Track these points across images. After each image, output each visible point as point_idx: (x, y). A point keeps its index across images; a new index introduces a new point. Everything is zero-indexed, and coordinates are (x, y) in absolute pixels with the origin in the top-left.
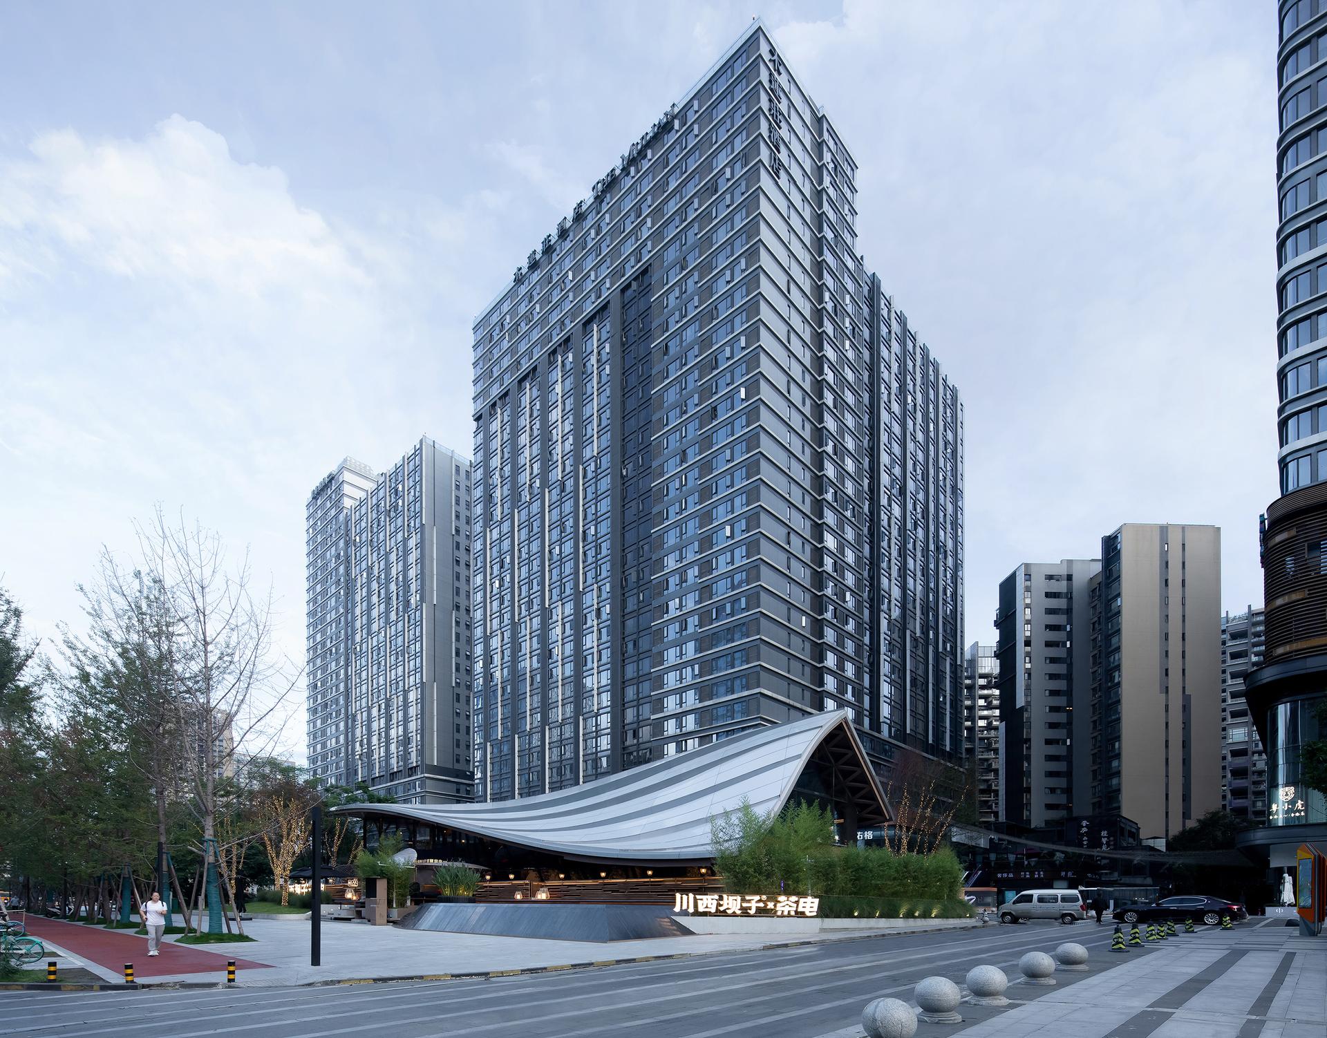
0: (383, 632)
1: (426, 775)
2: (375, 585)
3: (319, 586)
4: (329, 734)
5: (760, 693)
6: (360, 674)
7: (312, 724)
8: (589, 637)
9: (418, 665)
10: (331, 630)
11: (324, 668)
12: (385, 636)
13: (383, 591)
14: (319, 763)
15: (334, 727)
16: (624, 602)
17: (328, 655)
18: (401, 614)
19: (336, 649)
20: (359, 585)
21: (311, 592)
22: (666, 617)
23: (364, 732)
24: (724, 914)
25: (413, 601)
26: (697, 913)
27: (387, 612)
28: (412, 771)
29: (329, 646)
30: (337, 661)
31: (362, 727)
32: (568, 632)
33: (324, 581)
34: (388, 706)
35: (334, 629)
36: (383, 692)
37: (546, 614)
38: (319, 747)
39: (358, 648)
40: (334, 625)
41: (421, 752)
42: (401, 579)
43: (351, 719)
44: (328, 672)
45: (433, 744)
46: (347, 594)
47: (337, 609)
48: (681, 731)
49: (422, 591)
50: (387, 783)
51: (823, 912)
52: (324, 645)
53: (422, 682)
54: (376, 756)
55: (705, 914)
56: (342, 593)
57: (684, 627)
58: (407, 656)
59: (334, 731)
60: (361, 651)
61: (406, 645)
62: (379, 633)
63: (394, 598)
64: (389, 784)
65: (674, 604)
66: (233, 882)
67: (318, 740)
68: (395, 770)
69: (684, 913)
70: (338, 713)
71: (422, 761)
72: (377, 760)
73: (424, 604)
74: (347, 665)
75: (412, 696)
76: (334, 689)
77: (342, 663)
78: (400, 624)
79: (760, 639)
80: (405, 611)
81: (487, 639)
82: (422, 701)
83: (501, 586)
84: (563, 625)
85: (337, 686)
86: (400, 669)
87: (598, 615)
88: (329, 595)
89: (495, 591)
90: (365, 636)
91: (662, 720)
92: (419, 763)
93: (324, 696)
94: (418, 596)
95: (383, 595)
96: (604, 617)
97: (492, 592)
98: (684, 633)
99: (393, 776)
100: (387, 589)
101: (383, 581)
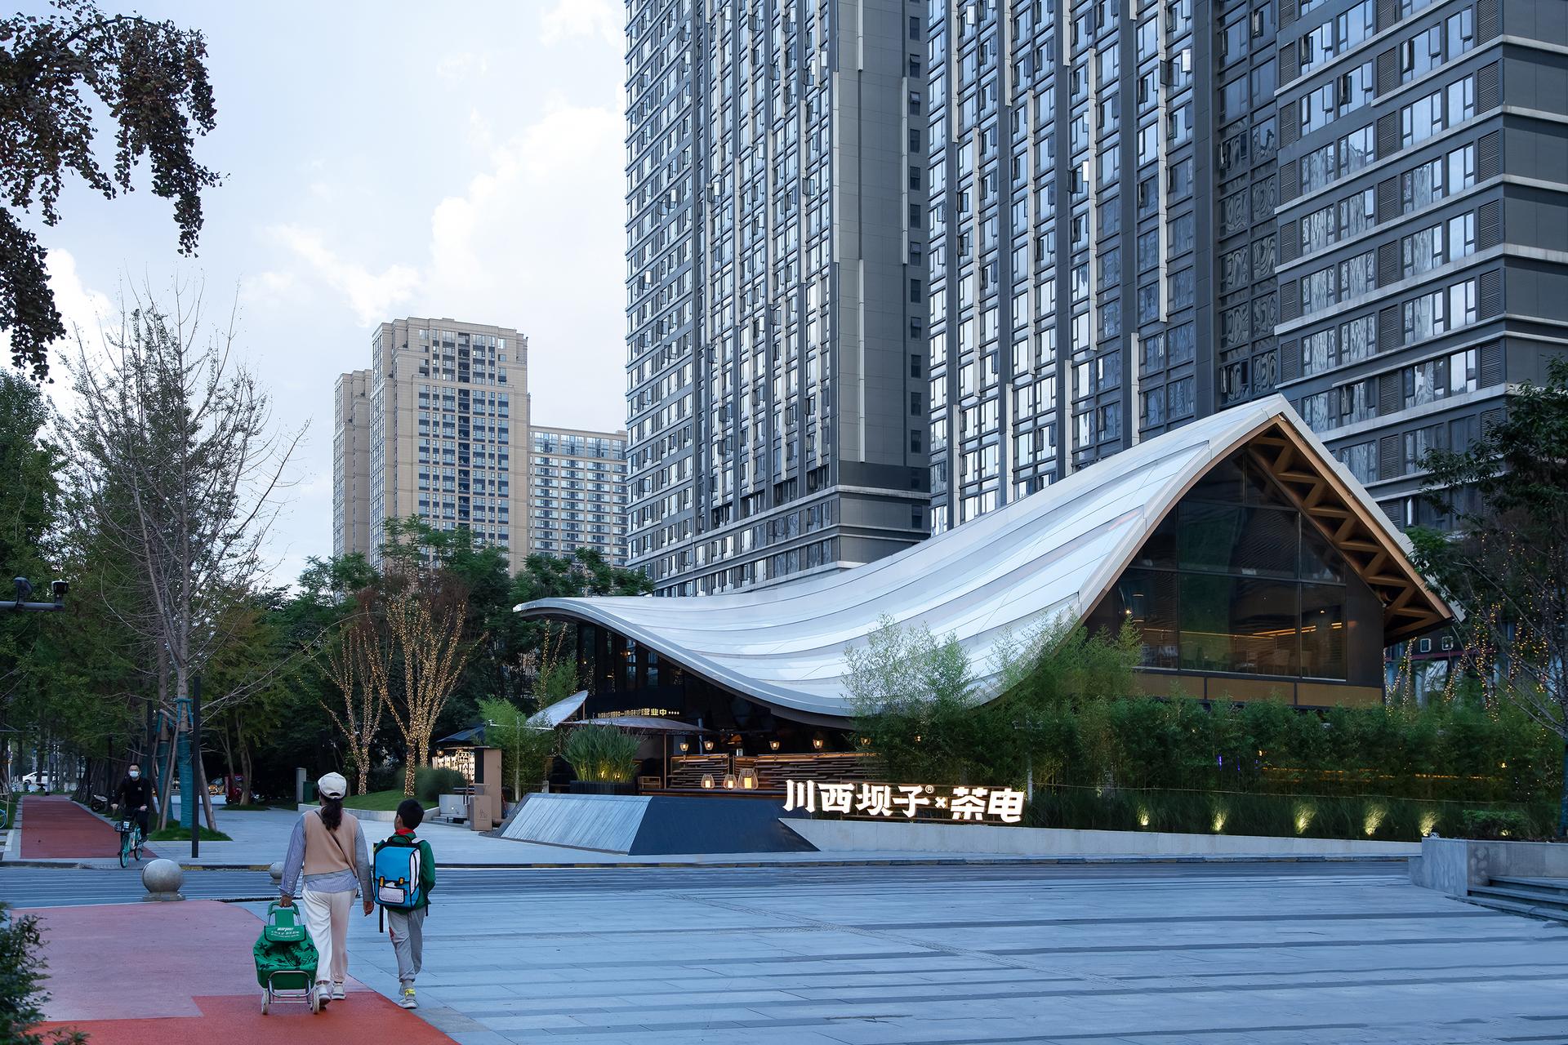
0: (761, 148)
1: (841, 488)
2: (746, 35)
3: (647, 46)
4: (665, 395)
5: (1504, 256)
6: (721, 248)
7: (635, 373)
8: (1151, 131)
9: (826, 222)
10: (669, 146)
11: (657, 239)
12: (765, 158)
13: (761, 48)
14: (648, 464)
15: (674, 378)
16: (1221, 36)
17: (665, 210)
18: (795, 100)
19: (678, 193)
20: (718, 37)
21: (634, 61)
22: (1307, 71)
23: (729, 388)
24: (864, 816)
25: (814, 70)
26: (820, 814)
27: (769, 98)
28: (817, 477)
29: (665, 185)
30: (680, 219)
31: (724, 375)
32: (1110, 124)
33: (656, 35)
34: (771, 323)
35: (674, 145)
36: (761, 289)
37: (1067, 81)
38: (648, 424)
39: (717, 187)
40: (674, 135)
41: (830, 435)
42: (793, 18)
43: (703, 354)
44: (665, 247)
45: (856, 412)
46: (697, 60)
47: (679, 97)
48: (1339, 362)
49: (831, 43)
50: (768, 508)
51: (1032, 816)
52: (656, 183)
53: (832, 264)
54: (750, 445)
55: (835, 816)
56: (688, 60)
57: (1343, 95)
58: (804, 201)
59: (674, 389)
60: (722, 191)
61: (804, 175)
62: (755, 149)
63: (781, 63)
64: (772, 511)
65: (1322, 37)
66: (365, 750)
67: (647, 408)
68: (784, 477)
69: (800, 813)
70: (682, 342)
71: (833, 455)
72: (751, 455)
73: (836, 76)
74: (698, 228)
75: (814, 297)
76: (675, 285)
77: (689, 224)
78: (792, 126)
79: (1504, 114)
80: (802, 94)
81: (953, 150)
82: (832, 308)
83: (979, 19)
84: (1100, 106)
85: (680, 280)
86: (793, 232)
87: (1168, 80)
88: (666, 65)
89: (969, 32)
90: (729, 158)
91: (1298, 336)
92: (828, 459)
93: (656, 306)
94: (824, 55)
95: (761, 60)
96: (1182, 80)
97: (961, 35)
98: (1344, 110)
99: (781, 491)
100: (769, 43)
101: (762, 25)
